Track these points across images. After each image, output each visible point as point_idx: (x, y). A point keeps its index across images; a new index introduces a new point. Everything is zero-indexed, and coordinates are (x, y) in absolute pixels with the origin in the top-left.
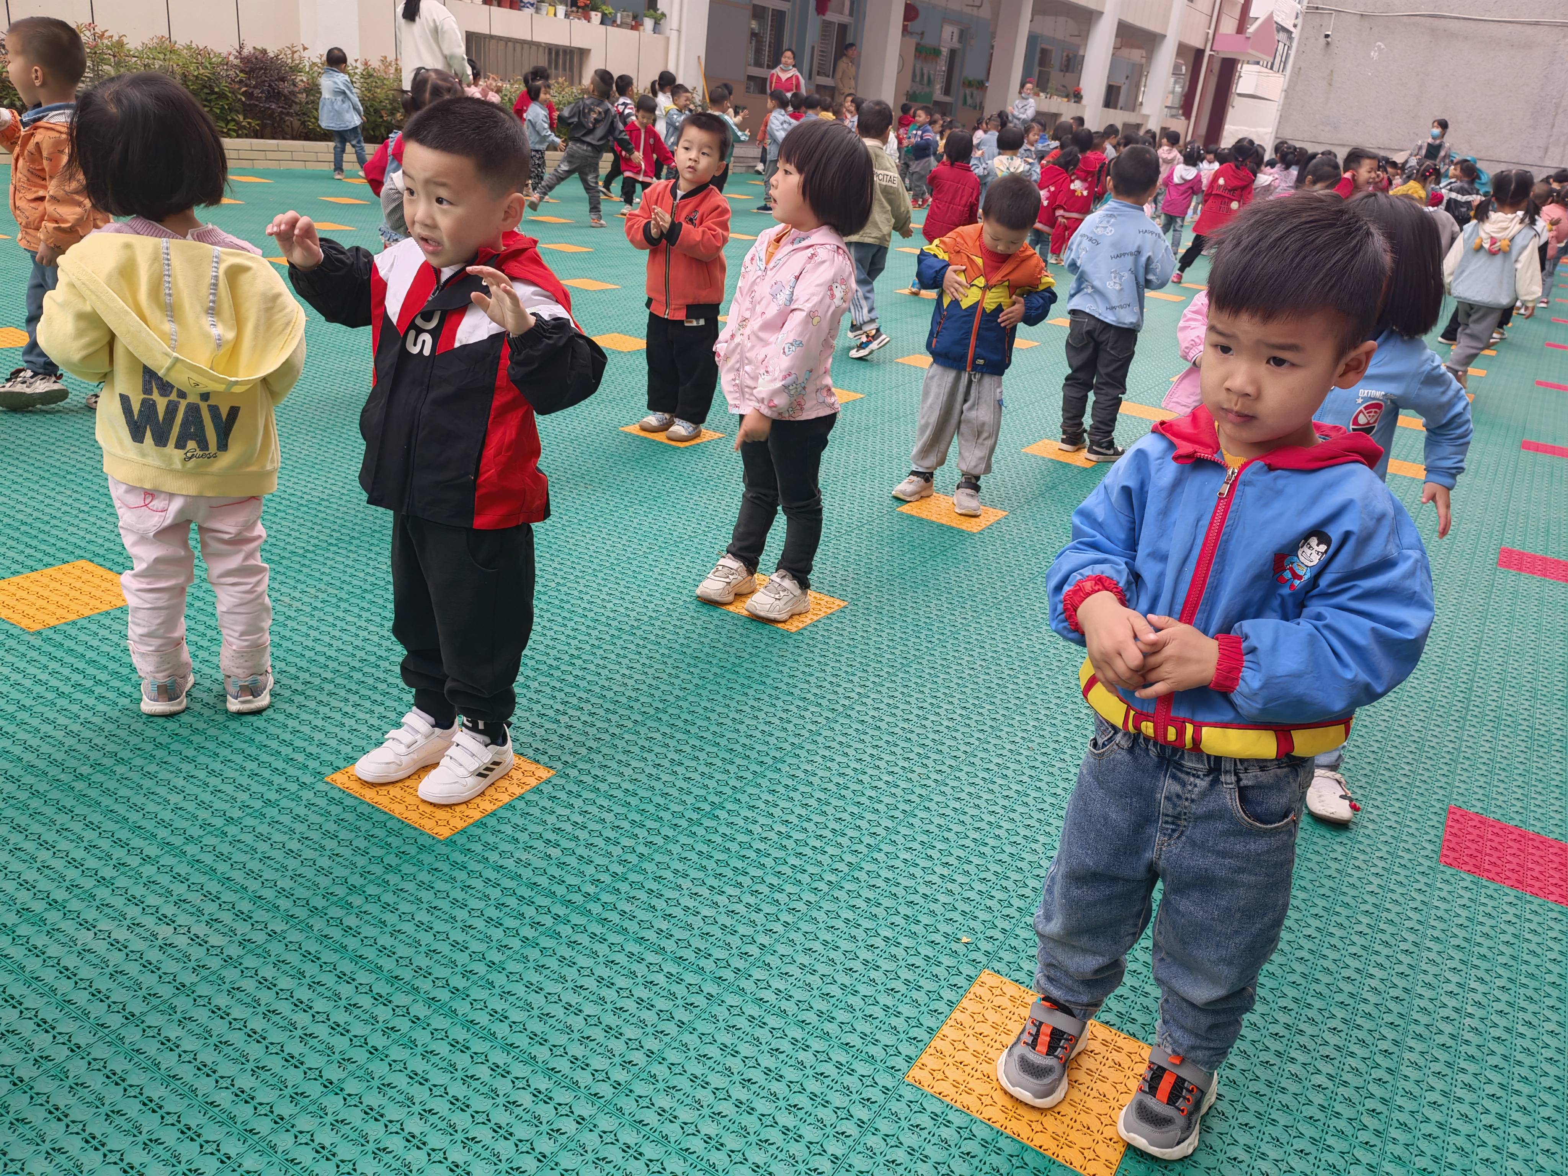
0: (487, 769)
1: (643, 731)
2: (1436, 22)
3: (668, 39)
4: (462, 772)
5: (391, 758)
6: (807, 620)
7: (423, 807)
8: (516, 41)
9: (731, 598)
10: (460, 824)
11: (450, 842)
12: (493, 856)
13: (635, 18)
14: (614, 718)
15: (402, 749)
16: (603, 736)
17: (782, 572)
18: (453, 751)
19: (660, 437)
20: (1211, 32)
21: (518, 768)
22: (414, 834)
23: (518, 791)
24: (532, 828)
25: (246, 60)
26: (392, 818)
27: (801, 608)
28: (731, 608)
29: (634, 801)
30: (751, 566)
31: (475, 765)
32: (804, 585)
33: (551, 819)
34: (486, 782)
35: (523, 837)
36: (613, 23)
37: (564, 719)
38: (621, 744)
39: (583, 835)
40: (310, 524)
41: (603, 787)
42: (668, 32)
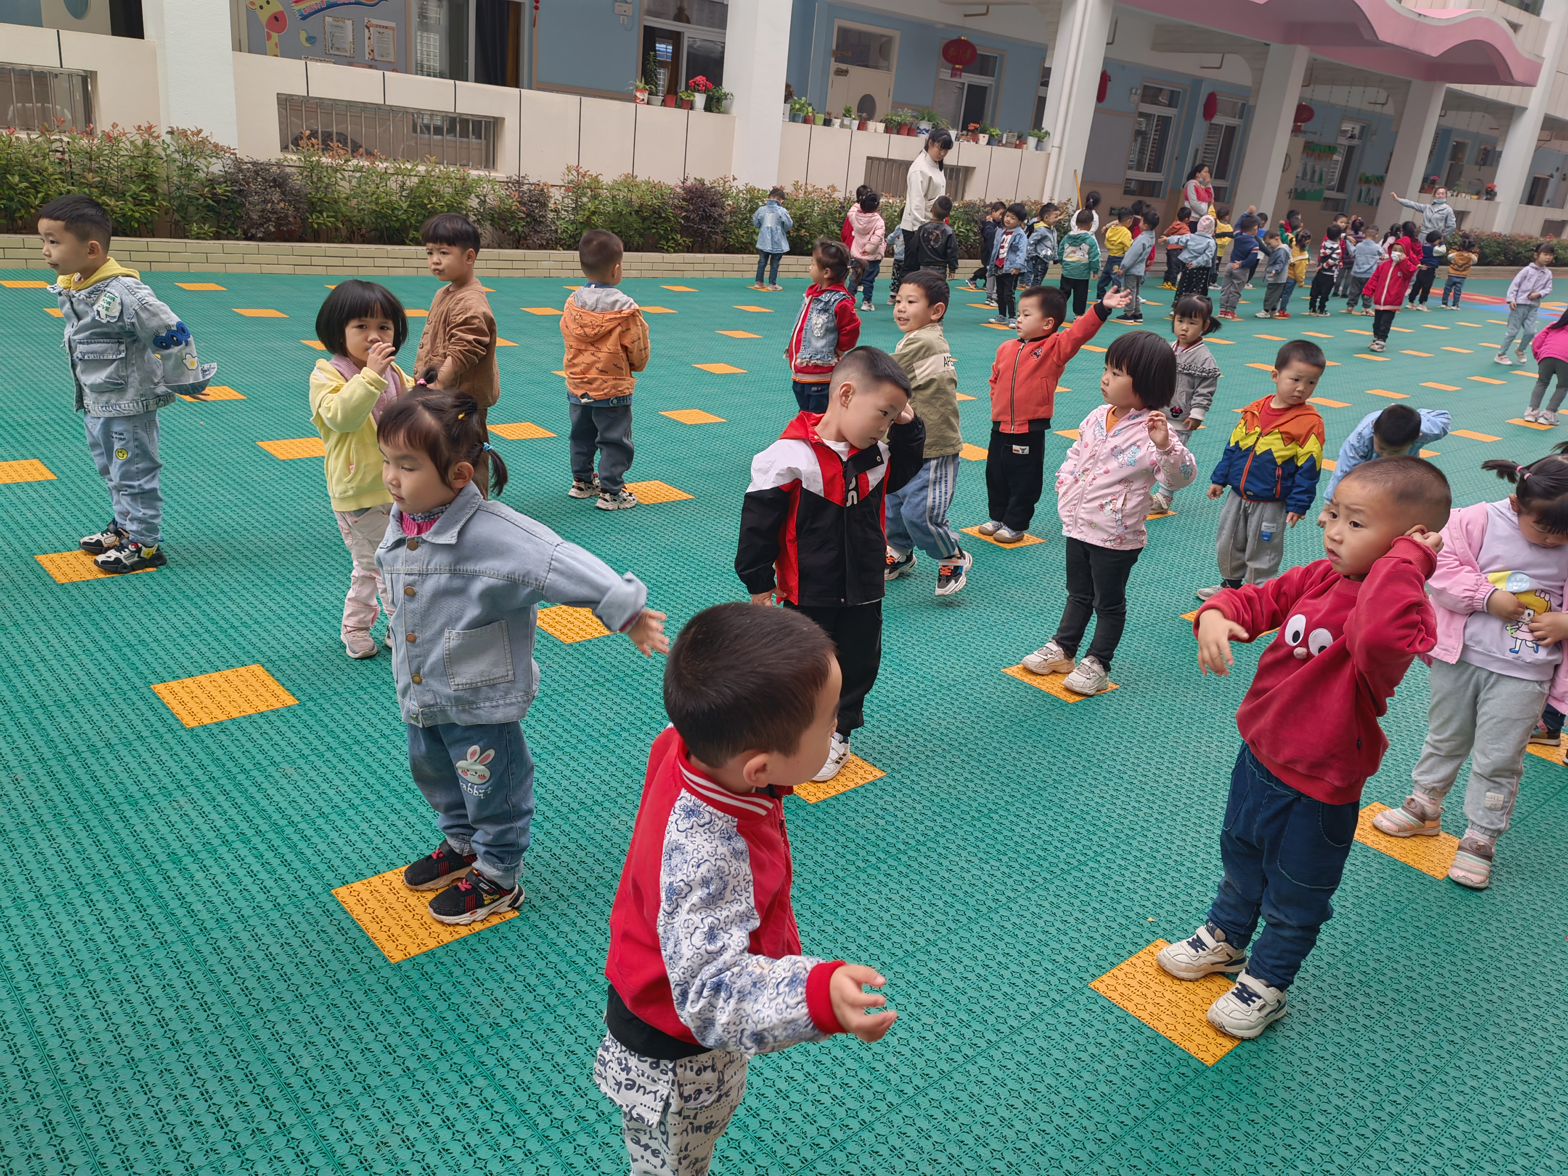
0: (840, 758)
1: (949, 756)
3: (1049, 155)
10: (823, 796)
11: (816, 806)
12: (842, 819)
13: (1019, 137)
14: (930, 745)
17: (1092, 658)
23: (861, 782)
24: (868, 805)
29: (937, 800)
30: (1069, 651)
32: (1107, 668)
33: (881, 802)
34: (838, 768)
35: (862, 810)
36: (999, 143)
38: (932, 762)
39: (900, 815)
41: (917, 788)
42: (1049, 149)
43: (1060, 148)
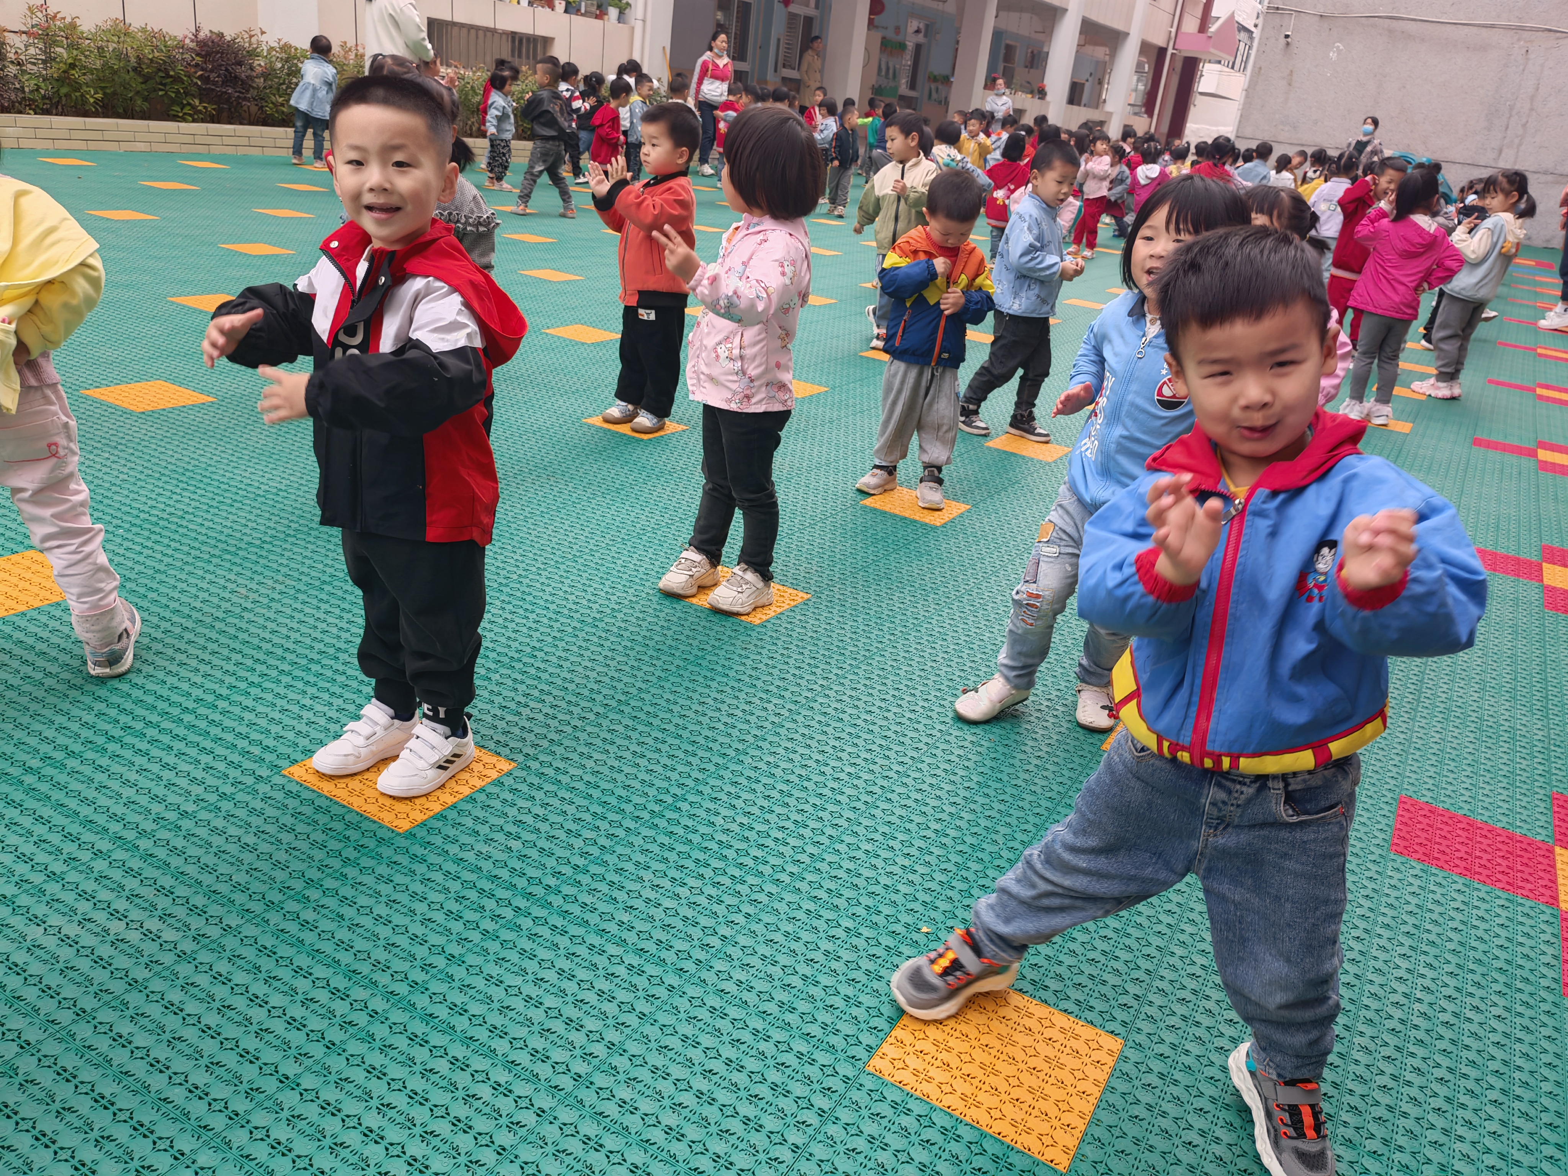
0: (447, 761)
1: (605, 723)
2: (1395, 23)
3: (633, 28)
4: (422, 764)
5: (349, 750)
7: (382, 800)
8: (477, 28)
9: (694, 590)
10: (420, 817)
11: (410, 835)
12: (453, 849)
13: (599, 7)
14: (576, 710)
15: (361, 741)
16: (565, 728)
17: (743, 565)
18: (412, 743)
19: (625, 429)
20: (1174, 30)
21: (479, 761)
22: (374, 827)
23: (479, 784)
24: (493, 820)
25: (202, 44)
26: (350, 811)
27: (764, 601)
28: (694, 600)
29: (596, 793)
30: (714, 558)
31: (435, 757)
32: (767, 577)
33: (512, 812)
34: (445, 775)
35: (484, 830)
36: (578, 12)
37: (526, 712)
38: (583, 736)
39: (544, 827)
40: (267, 515)
41: (565, 779)
42: (632, 22)
43: (644, 21)
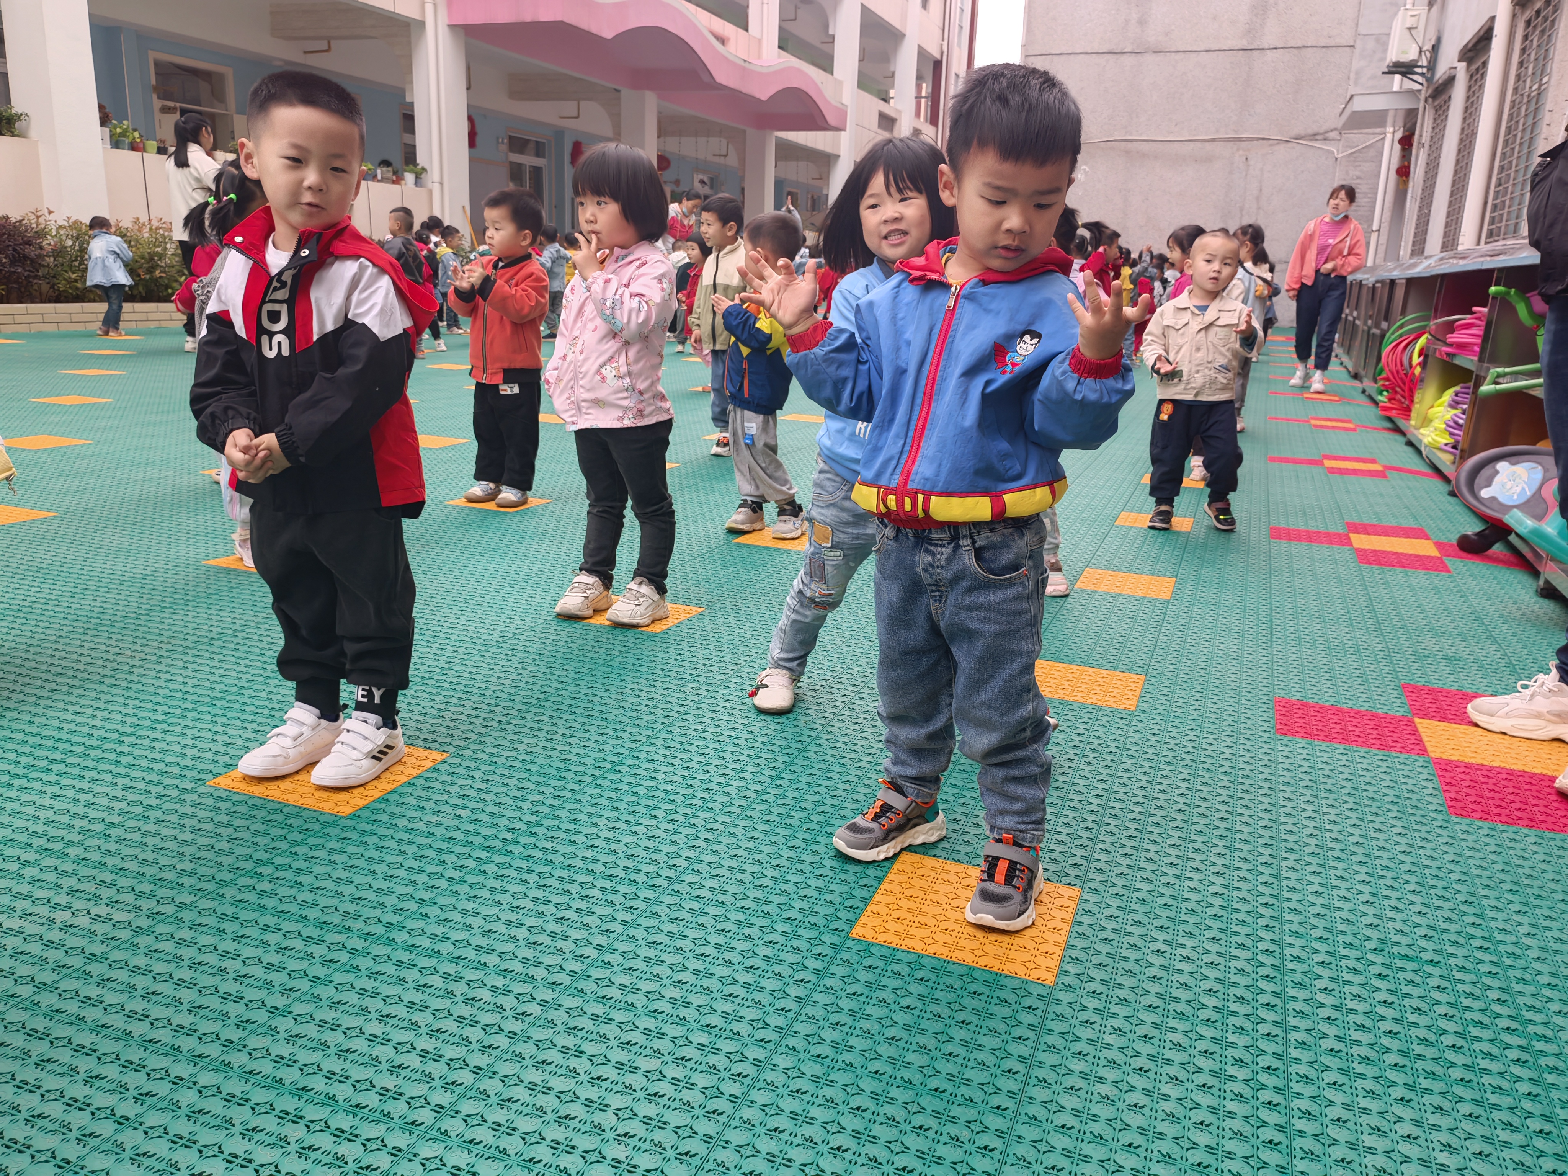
0: (380, 752)
1: (530, 716)
4: (356, 755)
5: (276, 751)
6: (670, 623)
9: (590, 612)
10: (361, 803)
11: (355, 816)
12: (402, 823)
14: (498, 710)
15: (288, 742)
17: (639, 579)
18: (344, 736)
22: (314, 814)
23: (415, 772)
24: (437, 797)
26: (286, 805)
27: (660, 613)
28: (592, 621)
29: (534, 768)
30: (607, 581)
31: (369, 747)
32: (661, 590)
33: (454, 789)
34: (379, 767)
35: (429, 805)
37: (447, 715)
38: (510, 728)
39: (489, 797)
41: (501, 761)
42: (430, 185)
43: (441, 183)
